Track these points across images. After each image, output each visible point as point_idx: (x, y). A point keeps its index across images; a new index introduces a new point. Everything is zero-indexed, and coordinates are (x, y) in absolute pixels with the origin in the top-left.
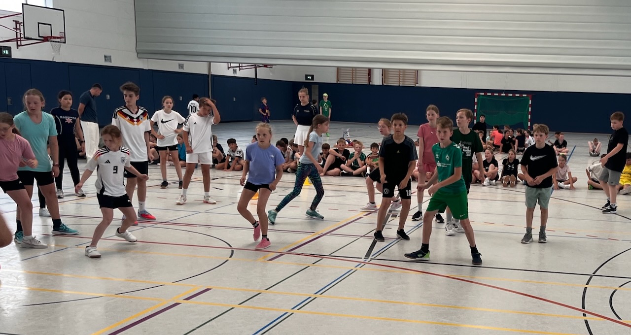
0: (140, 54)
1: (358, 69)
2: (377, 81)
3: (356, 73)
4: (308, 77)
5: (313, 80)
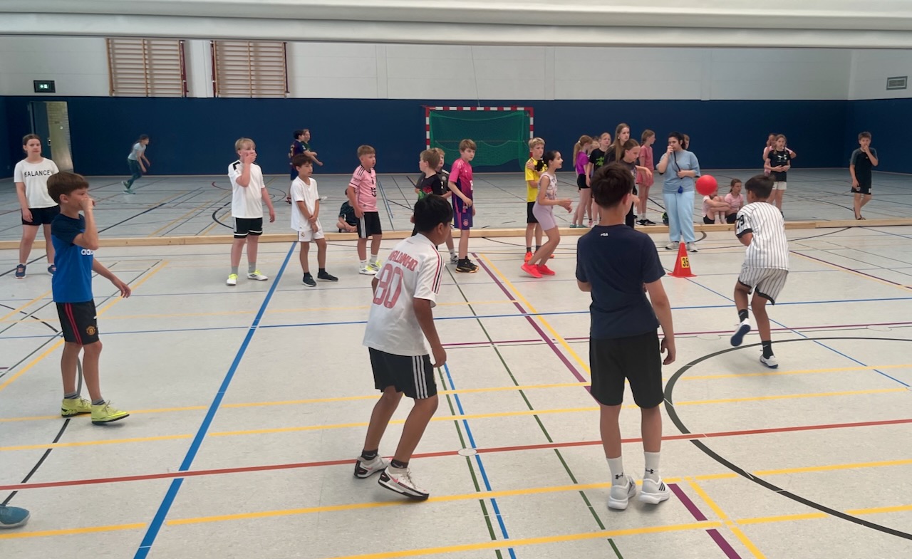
2: (202, 89)
4: (42, 86)
5: (54, 92)
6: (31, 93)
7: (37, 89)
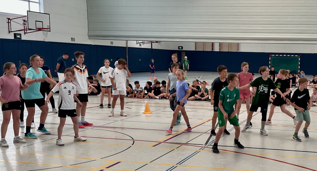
0: (90, 37)
1: (206, 43)
2: (217, 49)
3: (205, 45)
7: (179, 49)
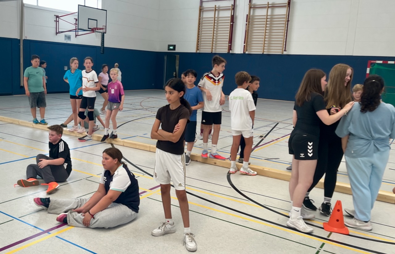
4: (170, 48)
5: (175, 50)
6: (166, 51)
